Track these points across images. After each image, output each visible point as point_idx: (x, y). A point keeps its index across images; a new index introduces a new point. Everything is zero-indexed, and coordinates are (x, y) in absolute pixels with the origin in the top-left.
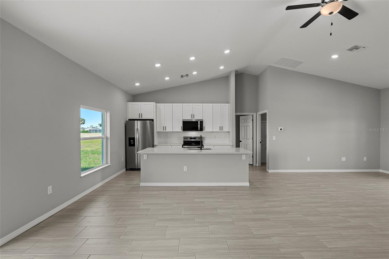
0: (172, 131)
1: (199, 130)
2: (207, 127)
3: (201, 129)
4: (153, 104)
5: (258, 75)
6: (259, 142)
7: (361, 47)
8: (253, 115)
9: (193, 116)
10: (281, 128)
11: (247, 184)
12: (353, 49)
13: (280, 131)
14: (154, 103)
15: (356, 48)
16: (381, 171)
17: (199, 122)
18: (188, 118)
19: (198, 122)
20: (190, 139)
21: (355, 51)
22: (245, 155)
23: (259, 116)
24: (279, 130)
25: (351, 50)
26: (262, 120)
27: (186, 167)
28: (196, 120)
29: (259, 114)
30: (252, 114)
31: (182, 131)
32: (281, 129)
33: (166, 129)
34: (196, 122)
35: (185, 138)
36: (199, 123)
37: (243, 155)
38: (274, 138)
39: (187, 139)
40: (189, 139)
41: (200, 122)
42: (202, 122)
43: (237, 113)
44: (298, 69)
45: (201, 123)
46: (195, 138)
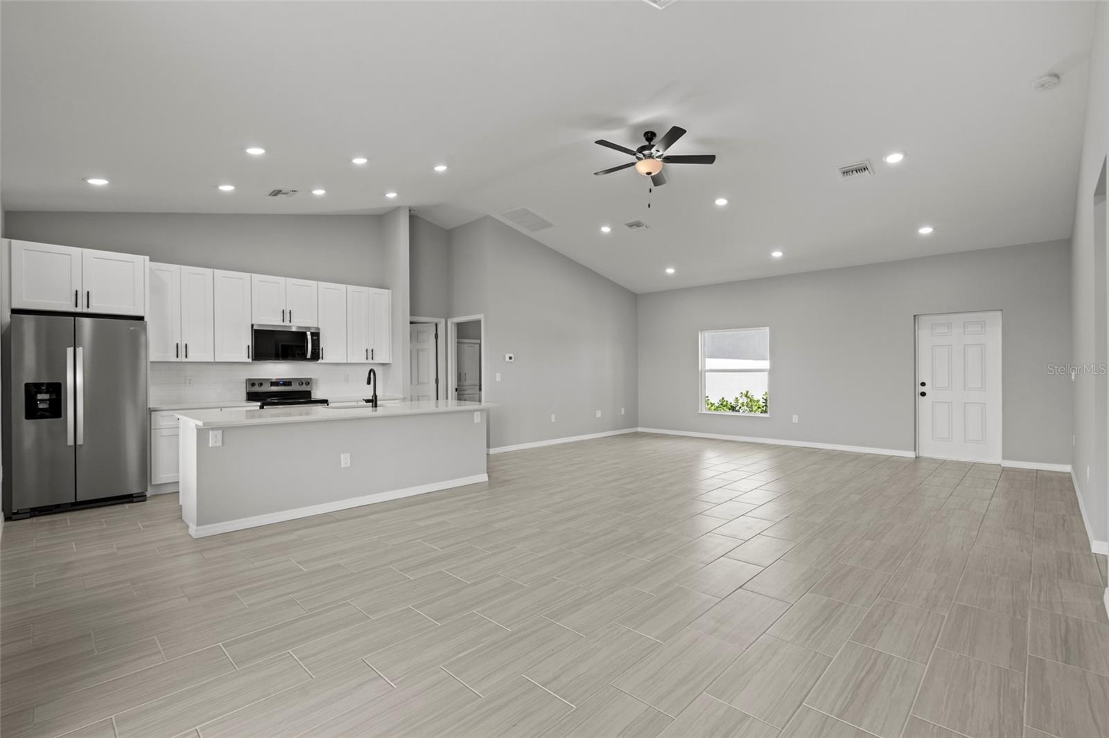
0: (213, 361)
1: (309, 356)
2: (331, 350)
3: (316, 356)
4: (141, 261)
5: (452, 229)
6: (454, 390)
7: (643, 225)
8: (436, 325)
9: (287, 314)
10: (511, 355)
11: (484, 478)
12: (633, 225)
13: (508, 362)
14: (147, 258)
15: (638, 225)
16: (640, 429)
17: (308, 333)
18: (272, 320)
19: (305, 334)
20: (271, 385)
21: (635, 229)
22: (479, 413)
23: (453, 326)
24: (507, 359)
25: (631, 226)
26: (458, 338)
27: (348, 455)
28: (299, 327)
29: (452, 323)
30: (436, 320)
31: (250, 360)
32: (510, 358)
33: (190, 354)
34: (301, 335)
35: (252, 383)
36: (309, 337)
37: (475, 413)
38: (498, 377)
39: (263, 386)
40: (269, 385)
41: (312, 334)
42: (316, 335)
43: (414, 315)
44: (540, 236)
45: (315, 338)
46: (287, 383)
